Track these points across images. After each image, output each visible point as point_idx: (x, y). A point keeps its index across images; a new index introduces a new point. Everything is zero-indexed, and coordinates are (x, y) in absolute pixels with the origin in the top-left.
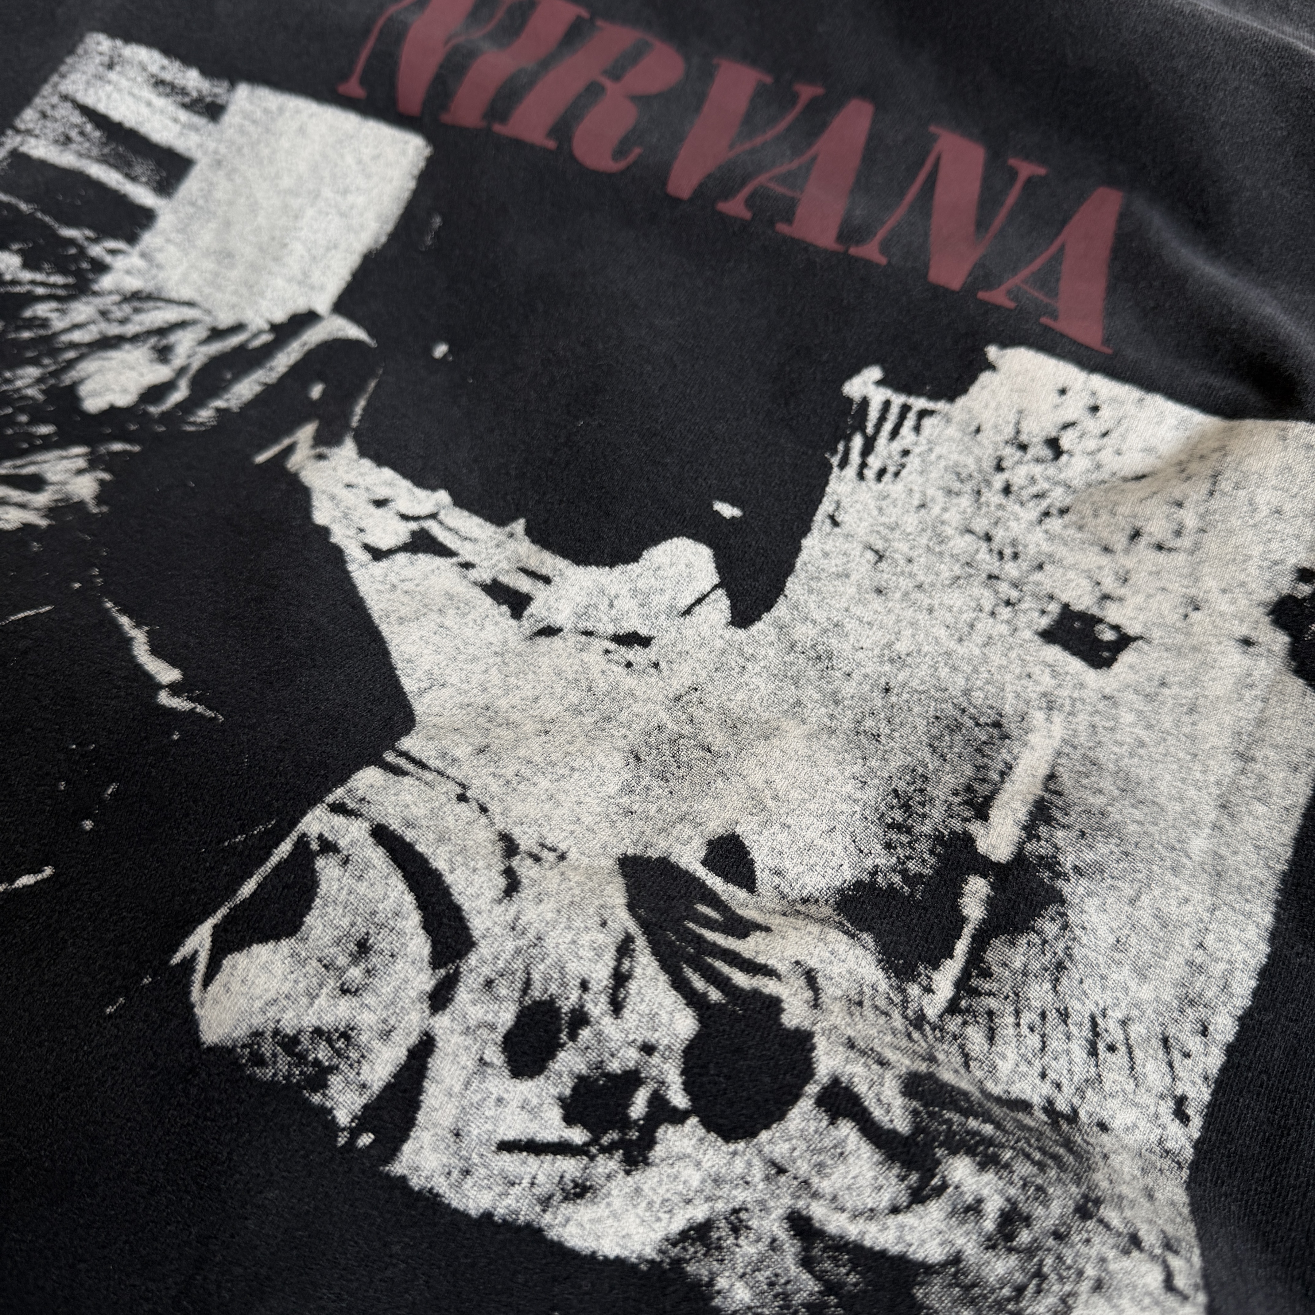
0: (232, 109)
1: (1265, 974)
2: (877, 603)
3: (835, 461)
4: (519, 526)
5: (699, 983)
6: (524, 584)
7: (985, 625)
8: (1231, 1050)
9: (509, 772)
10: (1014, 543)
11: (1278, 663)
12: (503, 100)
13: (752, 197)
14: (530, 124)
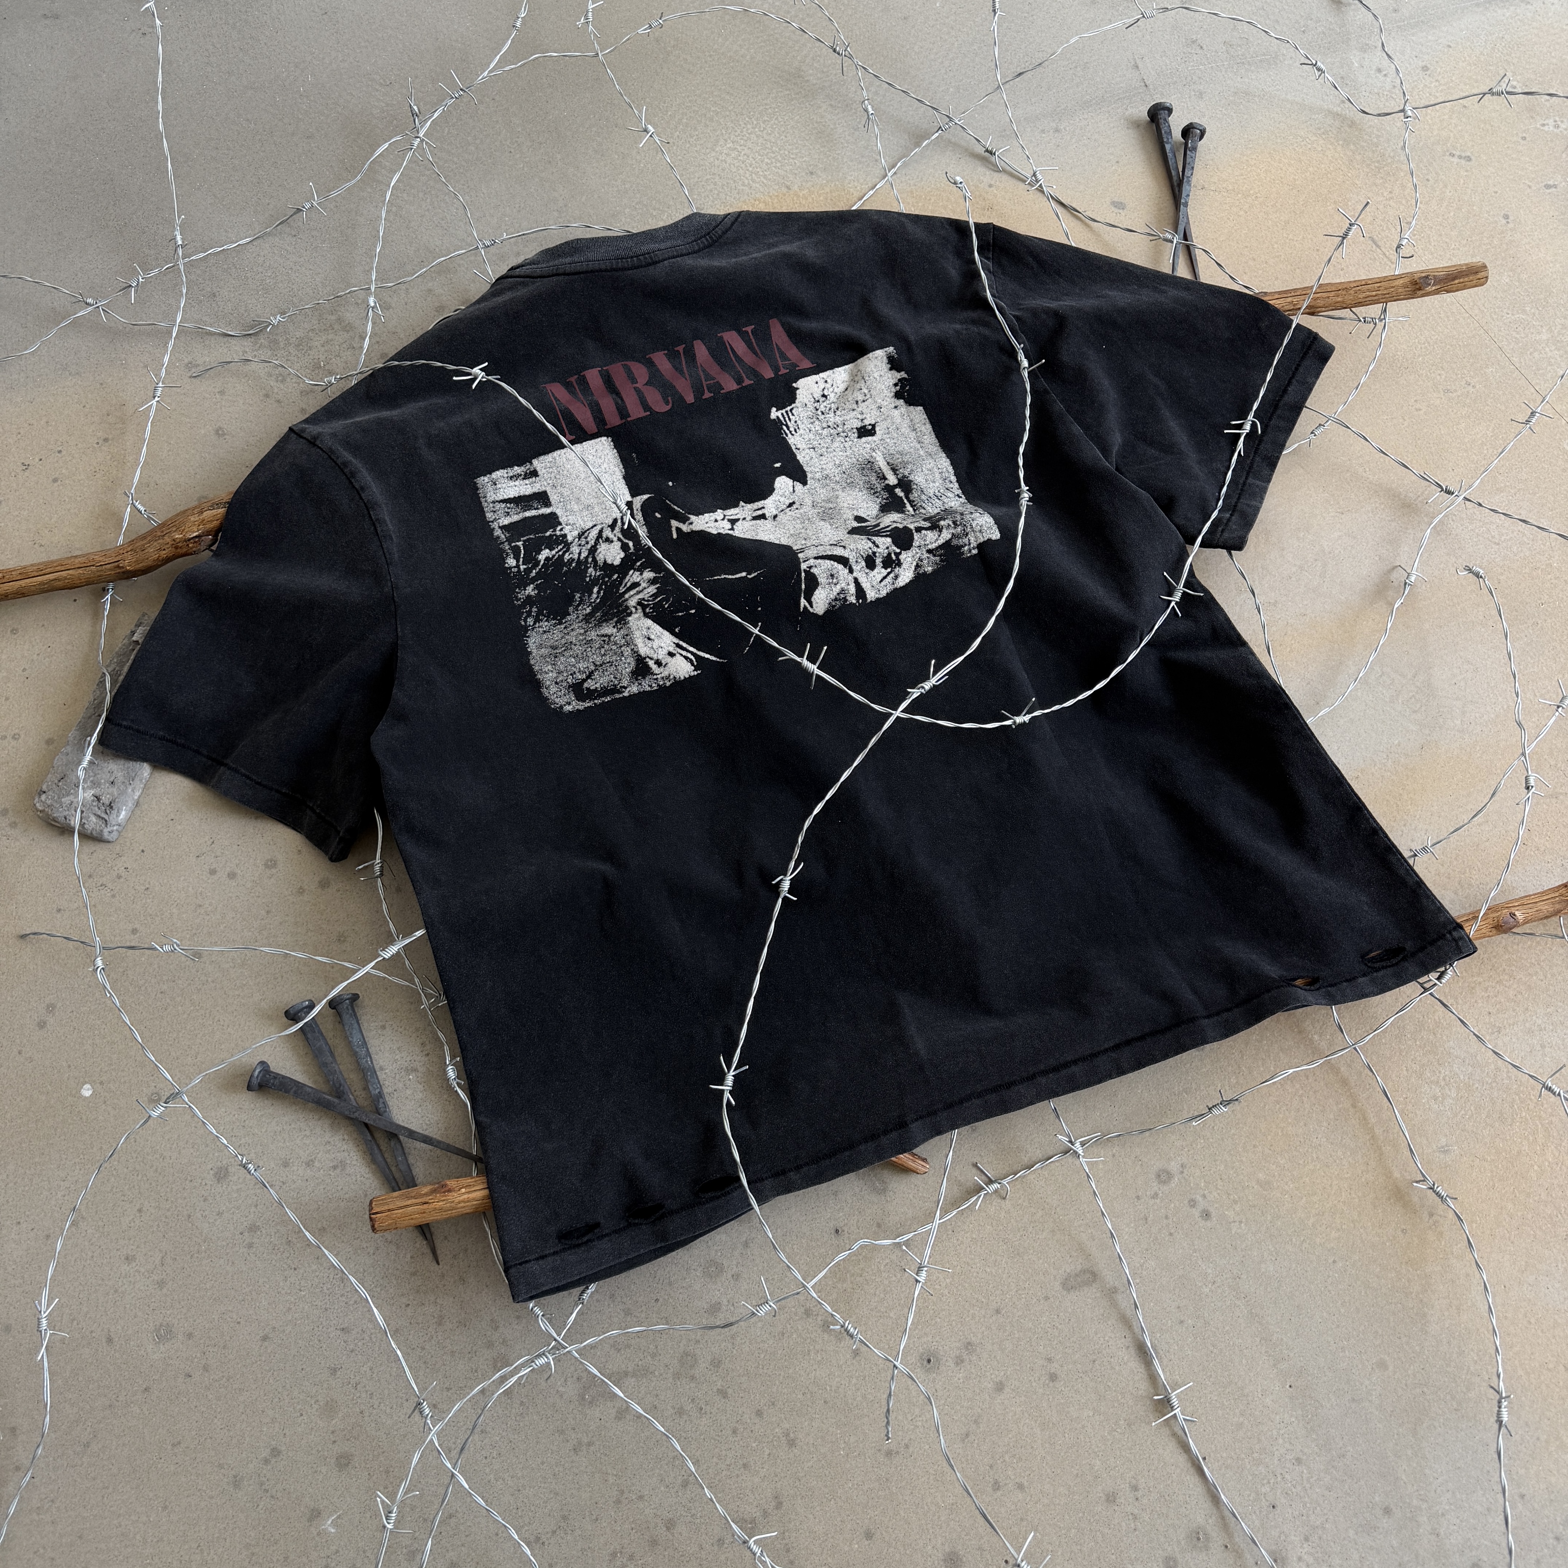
0: (538, 469)
1: (952, 464)
2: (823, 458)
3: (784, 436)
5: (884, 534)
6: (760, 512)
7: (846, 445)
8: (957, 481)
9: (814, 538)
10: (835, 423)
11: (905, 406)
12: (623, 412)
13: (708, 389)
14: (636, 412)
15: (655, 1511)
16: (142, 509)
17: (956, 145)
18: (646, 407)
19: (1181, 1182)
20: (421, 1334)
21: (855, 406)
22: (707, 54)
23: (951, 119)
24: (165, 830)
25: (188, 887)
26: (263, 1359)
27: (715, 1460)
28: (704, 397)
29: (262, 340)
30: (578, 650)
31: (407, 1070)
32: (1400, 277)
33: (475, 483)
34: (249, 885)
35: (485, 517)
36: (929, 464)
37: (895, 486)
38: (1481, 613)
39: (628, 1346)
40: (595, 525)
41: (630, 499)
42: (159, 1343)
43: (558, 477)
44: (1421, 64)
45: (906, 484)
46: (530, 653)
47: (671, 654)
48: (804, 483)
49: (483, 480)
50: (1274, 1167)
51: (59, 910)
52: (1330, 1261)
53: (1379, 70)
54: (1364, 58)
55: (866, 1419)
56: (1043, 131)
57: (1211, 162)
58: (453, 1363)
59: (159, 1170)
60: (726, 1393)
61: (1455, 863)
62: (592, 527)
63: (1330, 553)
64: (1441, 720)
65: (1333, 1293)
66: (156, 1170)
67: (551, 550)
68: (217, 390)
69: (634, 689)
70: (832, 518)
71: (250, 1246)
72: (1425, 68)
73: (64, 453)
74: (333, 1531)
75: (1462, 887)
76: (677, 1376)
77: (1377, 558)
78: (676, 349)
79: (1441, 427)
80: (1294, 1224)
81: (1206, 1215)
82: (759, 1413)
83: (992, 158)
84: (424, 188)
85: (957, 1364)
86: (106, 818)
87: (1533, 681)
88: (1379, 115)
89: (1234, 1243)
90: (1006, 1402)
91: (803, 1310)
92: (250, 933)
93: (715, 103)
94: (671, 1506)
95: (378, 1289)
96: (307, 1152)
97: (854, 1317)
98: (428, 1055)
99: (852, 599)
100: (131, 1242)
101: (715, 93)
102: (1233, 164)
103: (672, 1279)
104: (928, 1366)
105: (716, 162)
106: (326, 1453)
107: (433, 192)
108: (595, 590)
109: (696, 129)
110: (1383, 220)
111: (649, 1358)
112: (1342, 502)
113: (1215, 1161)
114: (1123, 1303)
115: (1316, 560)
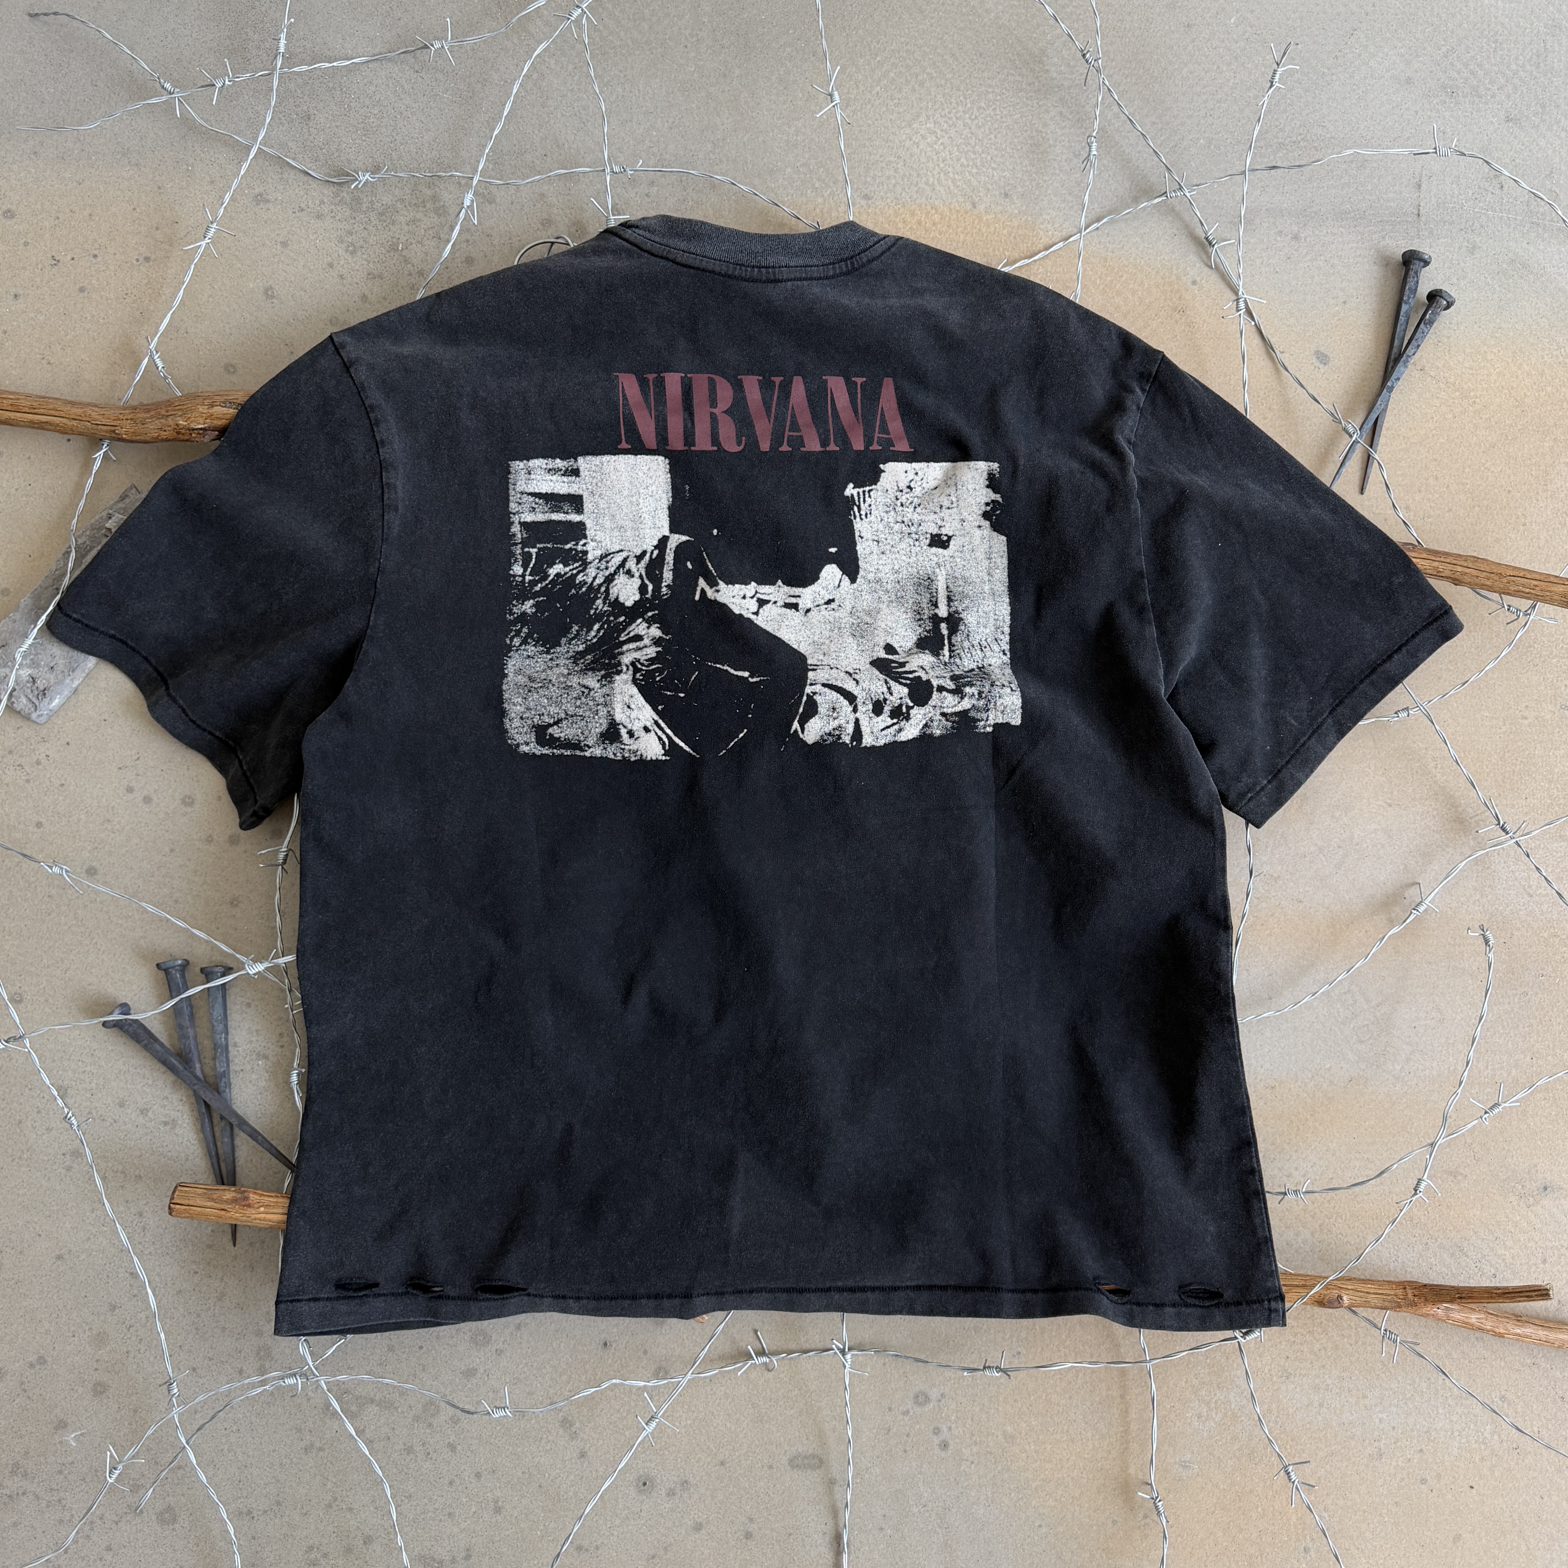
0: (581, 469)
1: (1011, 614)
2: (884, 557)
3: (852, 518)
4: (780, 582)
5: (904, 681)
6: (793, 600)
7: (914, 550)
8: (1010, 634)
9: (834, 656)
10: (911, 520)
11: (989, 529)
12: (689, 437)
13: (788, 441)
14: (703, 443)
15: (359, 1525)
16: (160, 365)
17: (1177, 216)
18: (715, 440)
19: (934, 1409)
20: (200, 1303)
21: (938, 510)
23: (1181, 187)
24: (95, 729)
25: (103, 797)
26: (53, 1275)
27: (426, 1500)
28: (780, 449)
29: (344, 194)
30: (554, 691)
31: (258, 1054)
32: (1563, 582)
33: (509, 466)
34: (161, 816)
35: (508, 506)
36: (988, 605)
37: (942, 620)
38: (1477, 963)
40: (622, 551)
41: (667, 533)
43: (599, 484)
45: (954, 622)
46: (506, 675)
47: (647, 729)
48: (853, 580)
49: (518, 465)
50: (1024, 1425)
52: (1036, 1524)
55: (571, 1513)
58: (221, 1338)
60: (455, 1448)
61: (1326, 1205)
62: (618, 552)
63: (1357, 844)
64: (1382, 1059)
65: (1026, 1552)
67: (565, 566)
68: (280, 239)
69: (598, 752)
70: (863, 637)
71: (69, 1169)
73: (99, 259)
74: (74, 1444)
76: (417, 1418)
77: (1402, 868)
78: (773, 378)
79: (1538, 745)
80: (1019, 1481)
81: (945, 1446)
82: (478, 1475)
83: (1209, 250)
85: (668, 1495)
86: (37, 704)
87: (1492, 1052)
89: (958, 1479)
90: (699, 1542)
92: (149, 866)
94: (374, 1526)
95: (174, 1249)
96: (145, 1100)
98: (282, 1047)
99: (847, 739)
102: (1468, 350)
103: (441, 1334)
104: (642, 1488)
106: (86, 1377)
108: (596, 627)
112: (1395, 793)
113: (974, 1401)
114: (838, 1496)
115: (1339, 847)
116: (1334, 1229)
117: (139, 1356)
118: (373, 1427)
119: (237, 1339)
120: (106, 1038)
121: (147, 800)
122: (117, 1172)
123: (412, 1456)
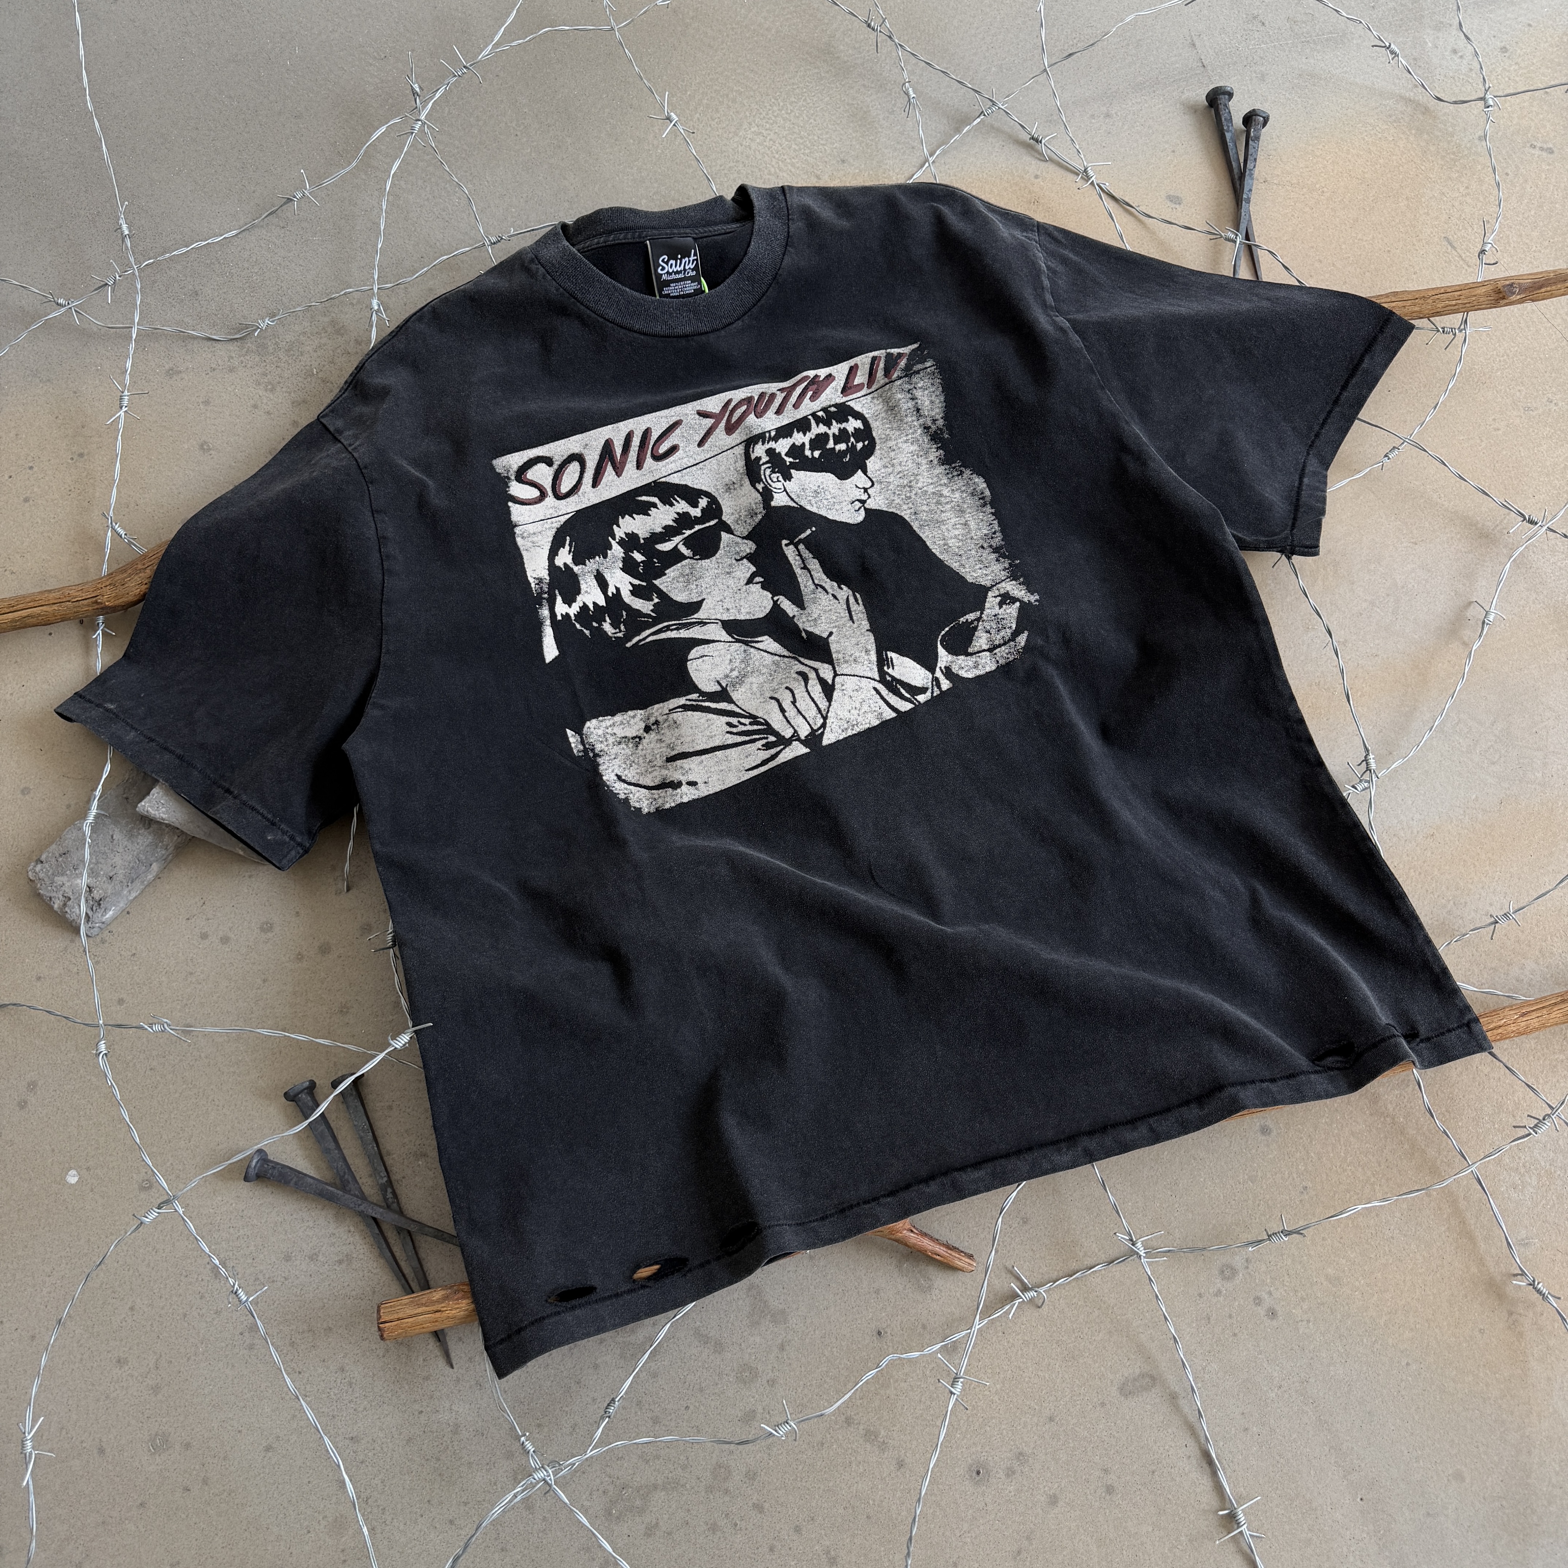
16: (122, 533)
17: (998, 131)
19: (1245, 1279)
20: (435, 1444)
22: (729, 26)
23: (994, 104)
25: (178, 952)
26: (267, 1471)
29: (249, 344)
31: (416, 1155)
32: (1483, 284)
34: (244, 951)
38: (1563, 655)
39: (658, 1457)
42: (154, 1453)
44: (1499, 45)
50: (1344, 1261)
51: (39, 978)
52: (1404, 1363)
53: (1455, 51)
54: (1438, 38)
56: (1093, 116)
57: (1274, 153)
58: (470, 1476)
59: (152, 1265)
60: (762, 1507)
61: (1536, 929)
63: (1403, 587)
64: (1521, 772)
65: (1407, 1398)
66: (149, 1265)
68: (201, 400)
71: (251, 1347)
72: (1504, 50)
73: (35, 469)
75: (1543, 955)
76: (709, 1489)
77: (1453, 594)
79: (1521, 448)
80: (1365, 1323)
81: (1272, 1314)
82: (798, 1530)
83: (1038, 147)
84: (424, 175)
85: (1008, 1475)
88: (1455, 103)
89: (1301, 1344)
90: (1060, 1516)
91: (843, 1418)
92: (245, 1004)
93: (738, 81)
95: (390, 1395)
96: (311, 1245)
97: (898, 1426)
100: (123, 1343)
101: (738, 71)
102: (1297, 154)
103: (703, 1385)
104: (978, 1478)
105: (740, 149)
107: (433, 180)
109: (717, 111)
110: (1459, 219)
111: (679, 1469)
112: (1415, 532)
113: (1282, 1255)
114: (1186, 1410)
115: (1388, 595)
116: (1555, 950)
117: (387, 1528)
118: (666, 1517)
119: (488, 1471)
120: (251, 1193)
121: (225, 940)
122: (303, 1332)
123: (719, 1533)
